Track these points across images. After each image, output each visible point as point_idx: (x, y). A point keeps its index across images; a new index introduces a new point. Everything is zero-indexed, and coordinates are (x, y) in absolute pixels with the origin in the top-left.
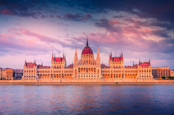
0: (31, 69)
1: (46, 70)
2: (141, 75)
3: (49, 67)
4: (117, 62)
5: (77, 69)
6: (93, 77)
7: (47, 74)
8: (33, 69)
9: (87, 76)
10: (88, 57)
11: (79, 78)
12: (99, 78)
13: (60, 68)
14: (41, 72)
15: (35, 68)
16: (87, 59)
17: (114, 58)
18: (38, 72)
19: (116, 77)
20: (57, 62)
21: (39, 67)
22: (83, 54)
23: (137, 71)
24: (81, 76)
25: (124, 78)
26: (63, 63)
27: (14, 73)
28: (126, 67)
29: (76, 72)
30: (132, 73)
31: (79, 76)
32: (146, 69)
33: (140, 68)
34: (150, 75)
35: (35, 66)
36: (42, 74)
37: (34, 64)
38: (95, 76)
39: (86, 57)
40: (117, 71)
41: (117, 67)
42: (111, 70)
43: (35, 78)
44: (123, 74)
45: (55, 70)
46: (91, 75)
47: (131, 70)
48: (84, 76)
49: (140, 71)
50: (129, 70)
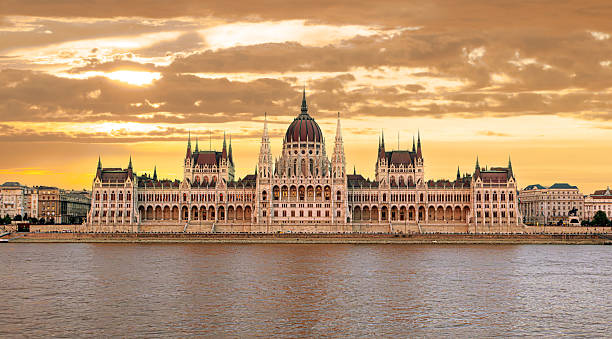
0: (117, 191)
1: (167, 192)
2: (483, 210)
3: (177, 184)
4: (402, 167)
5: (269, 188)
6: (323, 218)
7: (171, 205)
8: (125, 191)
9: (302, 214)
10: (307, 150)
11: (276, 219)
12: (339, 219)
13: (213, 185)
14: (150, 197)
15: (129, 185)
16: (303, 156)
17: (391, 153)
18: (140, 198)
19: (398, 215)
20: (202, 166)
21: (144, 181)
22: (289, 141)
23: (468, 198)
24: (280, 214)
25: (427, 219)
26: (224, 170)
27: (64, 203)
28: (431, 184)
29: (265, 198)
30: (453, 205)
31: (276, 214)
32: (499, 191)
33: (478, 187)
34: (512, 210)
35: (129, 179)
36: (154, 205)
37: (128, 173)
38: (327, 214)
39: (299, 150)
40: (403, 198)
41: (402, 184)
42: (382, 193)
43: (130, 219)
44: (421, 208)
45: (195, 192)
46: (314, 211)
47: (450, 192)
48: (293, 214)
49: (479, 198)
50: (441, 192)
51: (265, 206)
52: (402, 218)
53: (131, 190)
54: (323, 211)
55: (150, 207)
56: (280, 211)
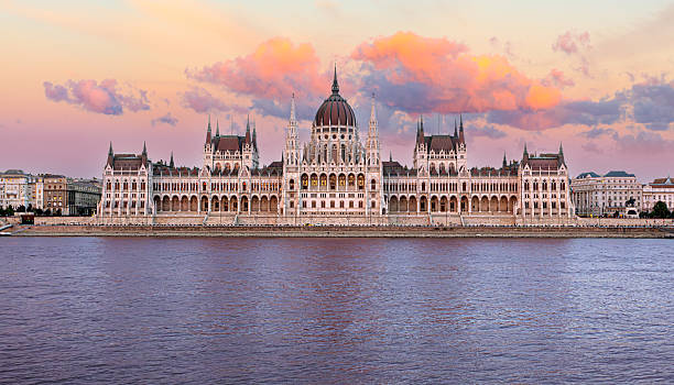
0: (130, 179)
1: (185, 180)
2: (532, 201)
3: (195, 172)
4: (442, 153)
5: (296, 176)
6: (356, 209)
7: (189, 195)
8: (139, 179)
9: (333, 205)
10: (339, 135)
11: (304, 210)
12: (373, 210)
13: (235, 173)
14: (166, 187)
15: (143, 174)
16: (334, 141)
17: (431, 138)
18: (156, 187)
19: (438, 206)
20: (223, 151)
21: (159, 169)
22: (318, 124)
23: (514, 187)
24: (309, 204)
25: (470, 210)
26: (247, 157)
27: (72, 193)
28: (474, 172)
29: (292, 188)
30: (499, 195)
31: (305, 205)
32: (549, 179)
33: (526, 175)
34: (563, 200)
35: (143, 166)
36: (171, 195)
37: (142, 160)
38: (361, 205)
39: (330, 134)
40: (444, 187)
41: (442, 172)
42: (421, 181)
43: (145, 210)
44: (464, 198)
45: (216, 180)
46: (347, 201)
47: (495, 180)
48: (323, 204)
49: (527, 187)
50: (485, 181)
51: (292, 196)
52: (443, 210)
53: (146, 178)
54: (356, 201)
55: (166, 197)
56: (309, 201)
